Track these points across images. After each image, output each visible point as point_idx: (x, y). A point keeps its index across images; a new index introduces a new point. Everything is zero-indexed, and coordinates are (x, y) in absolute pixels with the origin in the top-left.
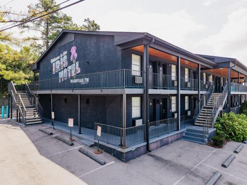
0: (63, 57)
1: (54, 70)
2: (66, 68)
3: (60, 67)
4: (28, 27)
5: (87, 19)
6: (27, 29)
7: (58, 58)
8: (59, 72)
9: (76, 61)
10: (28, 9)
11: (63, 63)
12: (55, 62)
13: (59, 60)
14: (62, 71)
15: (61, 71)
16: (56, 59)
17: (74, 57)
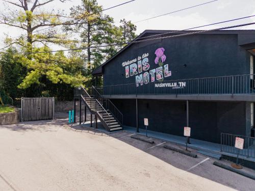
0: (142, 59)
1: (127, 74)
2: (148, 71)
3: (137, 70)
4: (71, 29)
5: (123, 20)
6: (71, 31)
7: (135, 60)
8: (135, 76)
9: (165, 64)
10: (70, 11)
11: (143, 66)
12: (129, 65)
13: (136, 63)
14: (141, 75)
15: (139, 74)
16: (131, 62)
17: (160, 59)
